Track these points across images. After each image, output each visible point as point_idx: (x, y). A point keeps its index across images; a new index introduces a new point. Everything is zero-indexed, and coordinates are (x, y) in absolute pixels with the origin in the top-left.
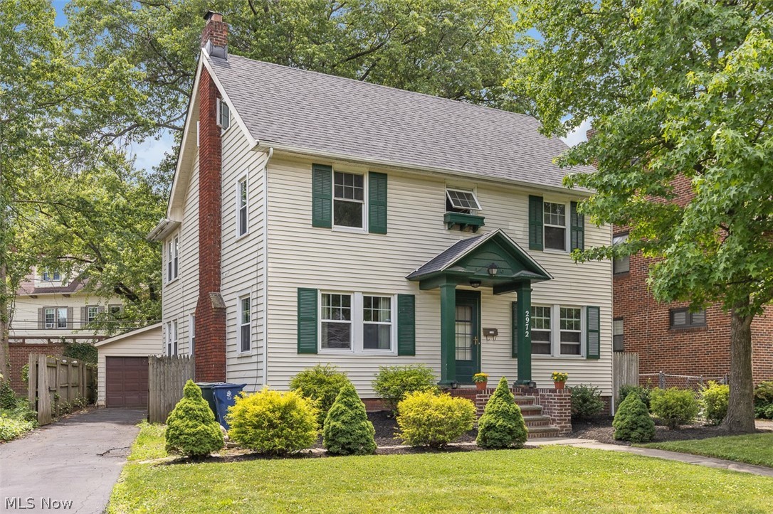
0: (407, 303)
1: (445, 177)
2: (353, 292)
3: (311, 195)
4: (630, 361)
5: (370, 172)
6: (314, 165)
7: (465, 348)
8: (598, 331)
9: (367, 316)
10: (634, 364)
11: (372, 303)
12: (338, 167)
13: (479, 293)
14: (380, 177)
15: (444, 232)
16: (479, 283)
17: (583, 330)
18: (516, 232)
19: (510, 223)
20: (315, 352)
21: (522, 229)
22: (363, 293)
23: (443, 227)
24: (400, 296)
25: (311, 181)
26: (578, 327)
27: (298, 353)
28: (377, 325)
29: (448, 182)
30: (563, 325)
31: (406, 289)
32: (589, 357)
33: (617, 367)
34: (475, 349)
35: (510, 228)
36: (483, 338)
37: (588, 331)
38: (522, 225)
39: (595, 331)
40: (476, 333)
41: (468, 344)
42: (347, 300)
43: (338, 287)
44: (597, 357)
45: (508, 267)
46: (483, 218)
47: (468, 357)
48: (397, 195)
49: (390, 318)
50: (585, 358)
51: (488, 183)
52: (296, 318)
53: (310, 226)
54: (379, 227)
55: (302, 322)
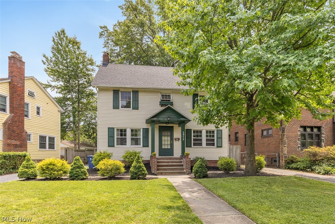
0: (146, 131)
1: (160, 90)
2: (127, 128)
3: (112, 99)
4: (236, 148)
5: (132, 91)
6: (113, 90)
7: (168, 145)
8: (222, 138)
9: (132, 135)
10: (238, 149)
11: (134, 132)
12: (121, 90)
13: (173, 127)
14: (136, 92)
15: (160, 108)
16: (172, 123)
17: (215, 138)
18: (188, 106)
19: (185, 103)
20: (114, 146)
21: (190, 105)
22: (130, 128)
23: (159, 106)
24: (143, 129)
25: (112, 95)
26: (213, 136)
27: (108, 147)
28: (138, 138)
29: (161, 92)
30: (207, 136)
31: (145, 126)
32: (218, 147)
33: (230, 151)
34: (172, 145)
35: (185, 105)
36: (174, 141)
37: (217, 138)
38: (190, 104)
39: (220, 138)
40: (172, 139)
41: (169, 143)
42: (125, 131)
43: (122, 127)
44: (221, 147)
45: (176, 117)
46: (173, 102)
47: (169, 147)
48: (142, 98)
49: (140, 136)
50: (216, 147)
51: (176, 91)
52: (107, 136)
53: (112, 109)
54: (136, 108)
55: (109, 138)
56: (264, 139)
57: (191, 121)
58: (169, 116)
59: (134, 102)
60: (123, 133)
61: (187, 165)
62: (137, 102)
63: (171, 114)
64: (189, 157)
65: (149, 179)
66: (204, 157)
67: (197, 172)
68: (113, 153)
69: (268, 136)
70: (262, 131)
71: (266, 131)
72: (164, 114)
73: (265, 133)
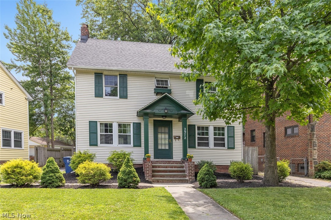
0: (137, 126)
1: (154, 74)
2: (113, 122)
3: (94, 85)
4: (253, 151)
5: (119, 74)
6: (95, 73)
7: (165, 144)
8: (234, 137)
9: (120, 131)
10: (255, 151)
11: (123, 127)
12: (105, 73)
13: (171, 121)
14: (124, 76)
15: (154, 97)
16: (171, 116)
17: (226, 136)
18: (190, 95)
19: (187, 92)
20: (97, 145)
21: (193, 94)
22: (117, 122)
23: (153, 95)
24: (134, 123)
25: (94, 79)
26: (223, 134)
27: (90, 146)
28: (127, 135)
29: (156, 76)
30: (215, 134)
31: (136, 120)
32: (229, 148)
33: (245, 153)
34: (170, 145)
35: (187, 93)
36: (174, 140)
37: (228, 137)
38: (193, 92)
39: (232, 137)
40: (170, 138)
41: (167, 142)
42: (111, 125)
43: (107, 120)
44: (233, 148)
45: (175, 109)
46: (171, 90)
47: (167, 148)
48: (132, 84)
49: (130, 132)
50: (227, 149)
51: (175, 75)
52: (89, 132)
53: (94, 97)
54: (124, 96)
55: (91, 134)
56: (288, 140)
57: (194, 114)
58: (167, 108)
59: (122, 89)
60: (108, 128)
61: (190, 171)
62: (125, 89)
63: (168, 105)
64: (192, 160)
65: (143, 187)
66: (212, 161)
67: (203, 180)
68: (96, 154)
69: (293, 136)
70: (286, 129)
71: (290, 129)
72: (160, 105)
73: (289, 131)
